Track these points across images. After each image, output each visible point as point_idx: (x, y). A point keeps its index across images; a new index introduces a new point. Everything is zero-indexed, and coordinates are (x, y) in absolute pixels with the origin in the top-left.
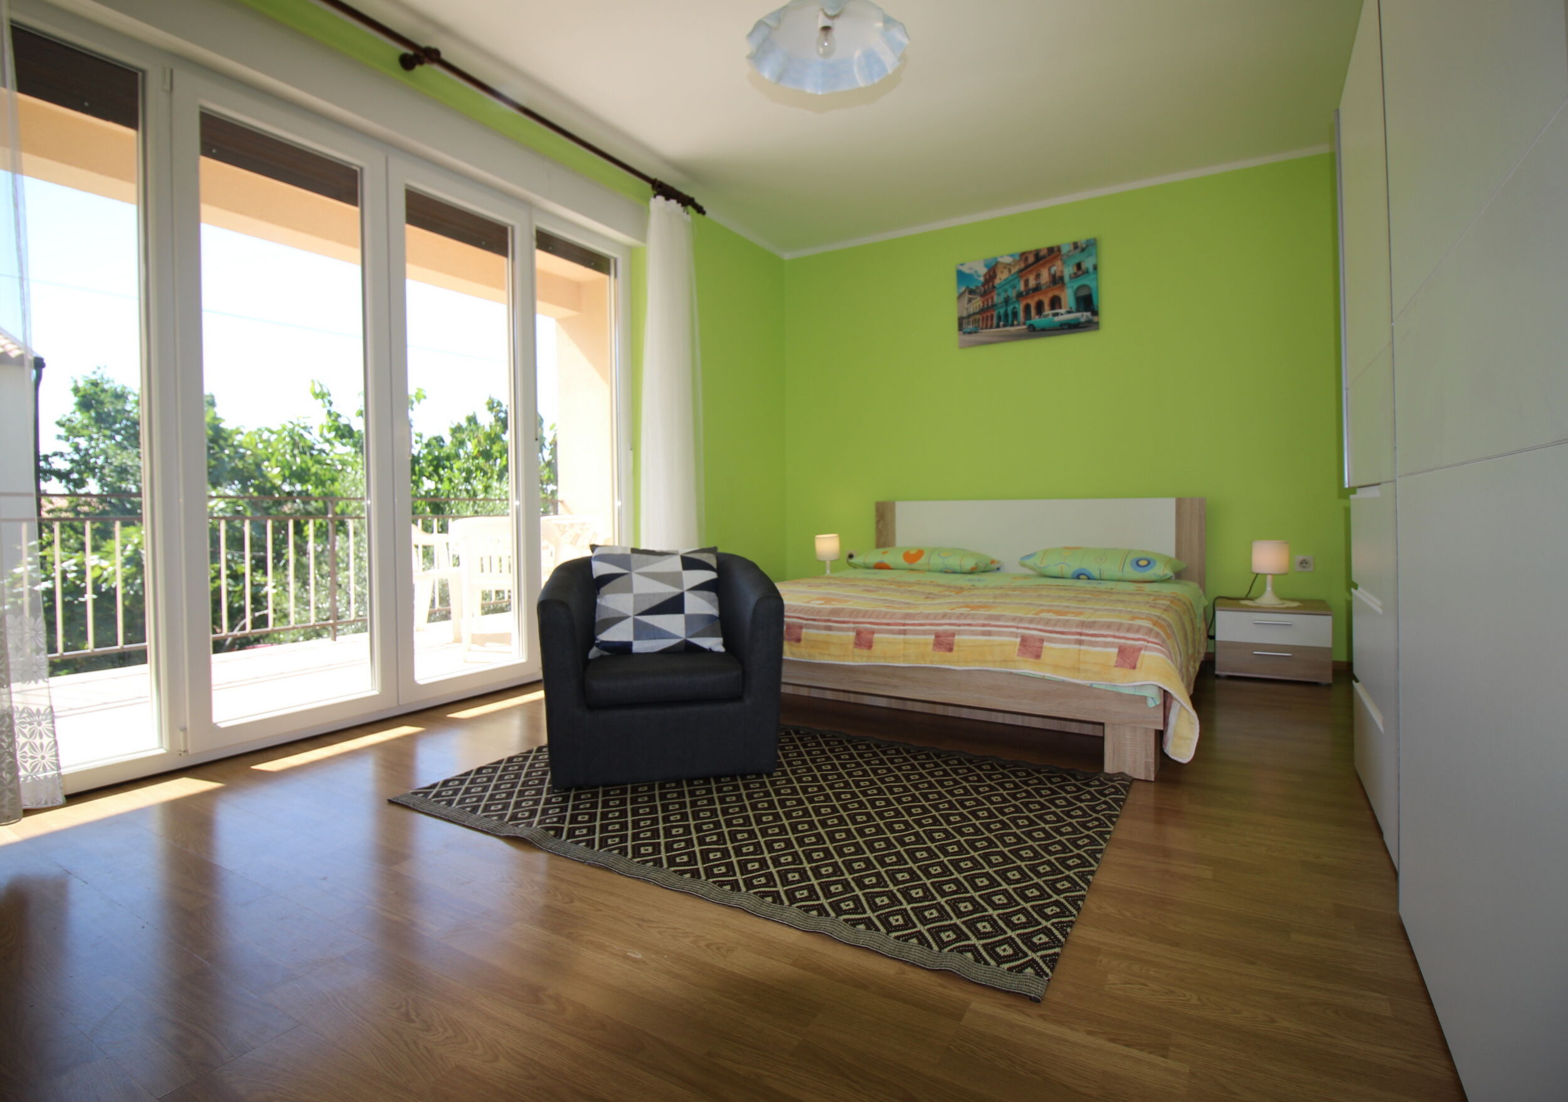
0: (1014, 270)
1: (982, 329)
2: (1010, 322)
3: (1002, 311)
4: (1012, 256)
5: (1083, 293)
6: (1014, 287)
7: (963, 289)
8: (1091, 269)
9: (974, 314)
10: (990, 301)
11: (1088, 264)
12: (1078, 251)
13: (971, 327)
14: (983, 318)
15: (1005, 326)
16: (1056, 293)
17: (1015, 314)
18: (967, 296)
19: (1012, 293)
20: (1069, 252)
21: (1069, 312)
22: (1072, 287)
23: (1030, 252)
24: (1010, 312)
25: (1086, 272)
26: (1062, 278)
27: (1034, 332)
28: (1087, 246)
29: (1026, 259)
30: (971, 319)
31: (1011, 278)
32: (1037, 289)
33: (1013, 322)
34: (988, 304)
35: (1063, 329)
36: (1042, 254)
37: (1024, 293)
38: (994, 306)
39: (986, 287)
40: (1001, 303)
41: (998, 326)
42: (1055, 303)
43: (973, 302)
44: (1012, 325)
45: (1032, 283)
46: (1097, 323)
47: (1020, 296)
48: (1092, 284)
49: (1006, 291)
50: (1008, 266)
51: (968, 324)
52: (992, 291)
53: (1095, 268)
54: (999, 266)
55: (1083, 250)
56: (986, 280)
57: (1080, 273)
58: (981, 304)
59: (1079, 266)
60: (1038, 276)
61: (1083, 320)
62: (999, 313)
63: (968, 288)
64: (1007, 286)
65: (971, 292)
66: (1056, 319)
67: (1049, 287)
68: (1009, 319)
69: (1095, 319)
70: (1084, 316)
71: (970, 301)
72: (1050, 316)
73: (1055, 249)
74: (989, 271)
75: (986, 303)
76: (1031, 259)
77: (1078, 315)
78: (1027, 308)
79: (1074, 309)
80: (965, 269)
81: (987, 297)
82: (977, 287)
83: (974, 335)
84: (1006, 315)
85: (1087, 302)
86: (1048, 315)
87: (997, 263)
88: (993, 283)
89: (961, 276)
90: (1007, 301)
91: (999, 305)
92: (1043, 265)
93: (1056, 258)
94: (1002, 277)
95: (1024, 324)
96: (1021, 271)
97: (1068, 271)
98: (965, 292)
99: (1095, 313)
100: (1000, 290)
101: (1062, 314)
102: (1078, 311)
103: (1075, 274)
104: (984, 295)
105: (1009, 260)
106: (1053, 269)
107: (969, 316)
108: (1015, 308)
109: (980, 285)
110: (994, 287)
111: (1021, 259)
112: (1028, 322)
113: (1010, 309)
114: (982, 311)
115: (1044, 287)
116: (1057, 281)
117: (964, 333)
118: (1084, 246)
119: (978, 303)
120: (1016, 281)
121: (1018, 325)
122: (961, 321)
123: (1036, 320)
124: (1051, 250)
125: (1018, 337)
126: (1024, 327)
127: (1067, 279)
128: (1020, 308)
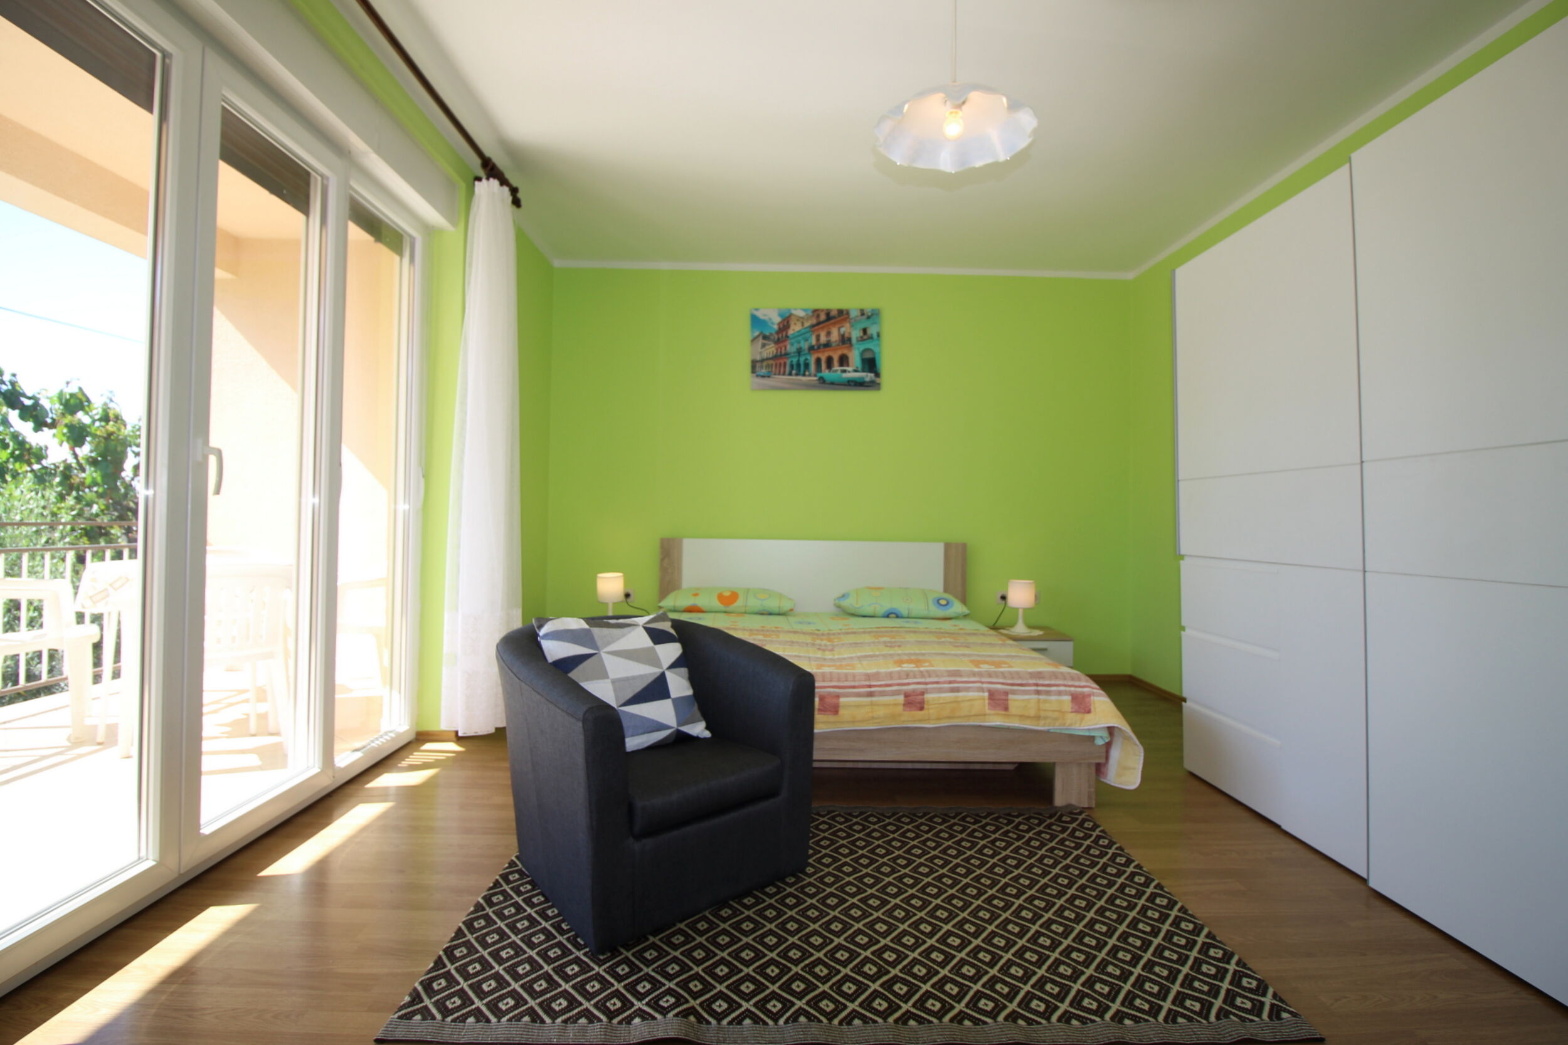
0: (807, 324)
1: (775, 374)
2: (802, 372)
3: (795, 360)
4: (805, 310)
5: (868, 355)
6: (806, 340)
7: (757, 333)
8: (875, 336)
9: (768, 359)
10: (783, 348)
11: (872, 331)
12: (865, 317)
13: (764, 371)
14: (776, 364)
15: (797, 374)
16: (845, 352)
17: (807, 366)
18: (761, 341)
19: (805, 346)
20: (857, 316)
21: (856, 371)
22: (858, 349)
23: (822, 310)
24: (802, 362)
25: (871, 338)
26: (849, 339)
27: (824, 384)
28: (872, 315)
29: (818, 316)
30: (765, 364)
31: (803, 331)
32: (827, 345)
33: (805, 372)
34: (781, 352)
35: (850, 385)
36: (833, 313)
37: (816, 347)
38: (786, 354)
39: (780, 336)
40: (794, 353)
41: (790, 374)
42: (844, 360)
43: (767, 347)
44: (804, 375)
45: (823, 339)
46: (879, 384)
47: (811, 349)
48: (876, 349)
49: (799, 342)
50: (799, 319)
51: (762, 367)
52: (785, 341)
53: (878, 335)
54: (792, 317)
55: (869, 317)
56: (780, 329)
57: (865, 337)
58: (775, 352)
59: (865, 331)
60: (829, 334)
61: (867, 379)
62: (792, 361)
63: (761, 333)
64: (800, 338)
65: (765, 337)
66: (845, 375)
67: (838, 345)
68: (800, 369)
69: (878, 380)
70: (868, 376)
71: (764, 346)
72: (839, 373)
73: (845, 313)
74: (783, 320)
75: (779, 350)
76: (823, 317)
77: (863, 374)
78: (818, 361)
79: (860, 369)
80: (759, 314)
81: (781, 345)
82: (771, 334)
83: (767, 379)
84: (799, 365)
85: (871, 364)
86: (836, 371)
87: (791, 315)
88: (787, 333)
89: (755, 321)
90: (799, 352)
91: (792, 355)
92: (834, 324)
93: (845, 320)
94: (795, 328)
95: (815, 376)
96: (813, 326)
97: (856, 334)
98: (758, 336)
99: (878, 375)
100: (793, 341)
101: (849, 372)
102: (863, 371)
103: (861, 337)
104: (778, 342)
105: (802, 314)
106: (843, 330)
107: (762, 361)
108: (806, 359)
109: (773, 332)
110: (787, 336)
111: (813, 316)
112: (819, 375)
113: (802, 359)
114: (775, 357)
115: (834, 345)
116: (845, 341)
117: (757, 376)
118: (870, 314)
119: (771, 350)
120: (808, 335)
121: (810, 375)
122: (754, 364)
123: (826, 374)
124: (841, 312)
125: (809, 387)
126: (815, 378)
127: (854, 340)
128: (812, 360)
